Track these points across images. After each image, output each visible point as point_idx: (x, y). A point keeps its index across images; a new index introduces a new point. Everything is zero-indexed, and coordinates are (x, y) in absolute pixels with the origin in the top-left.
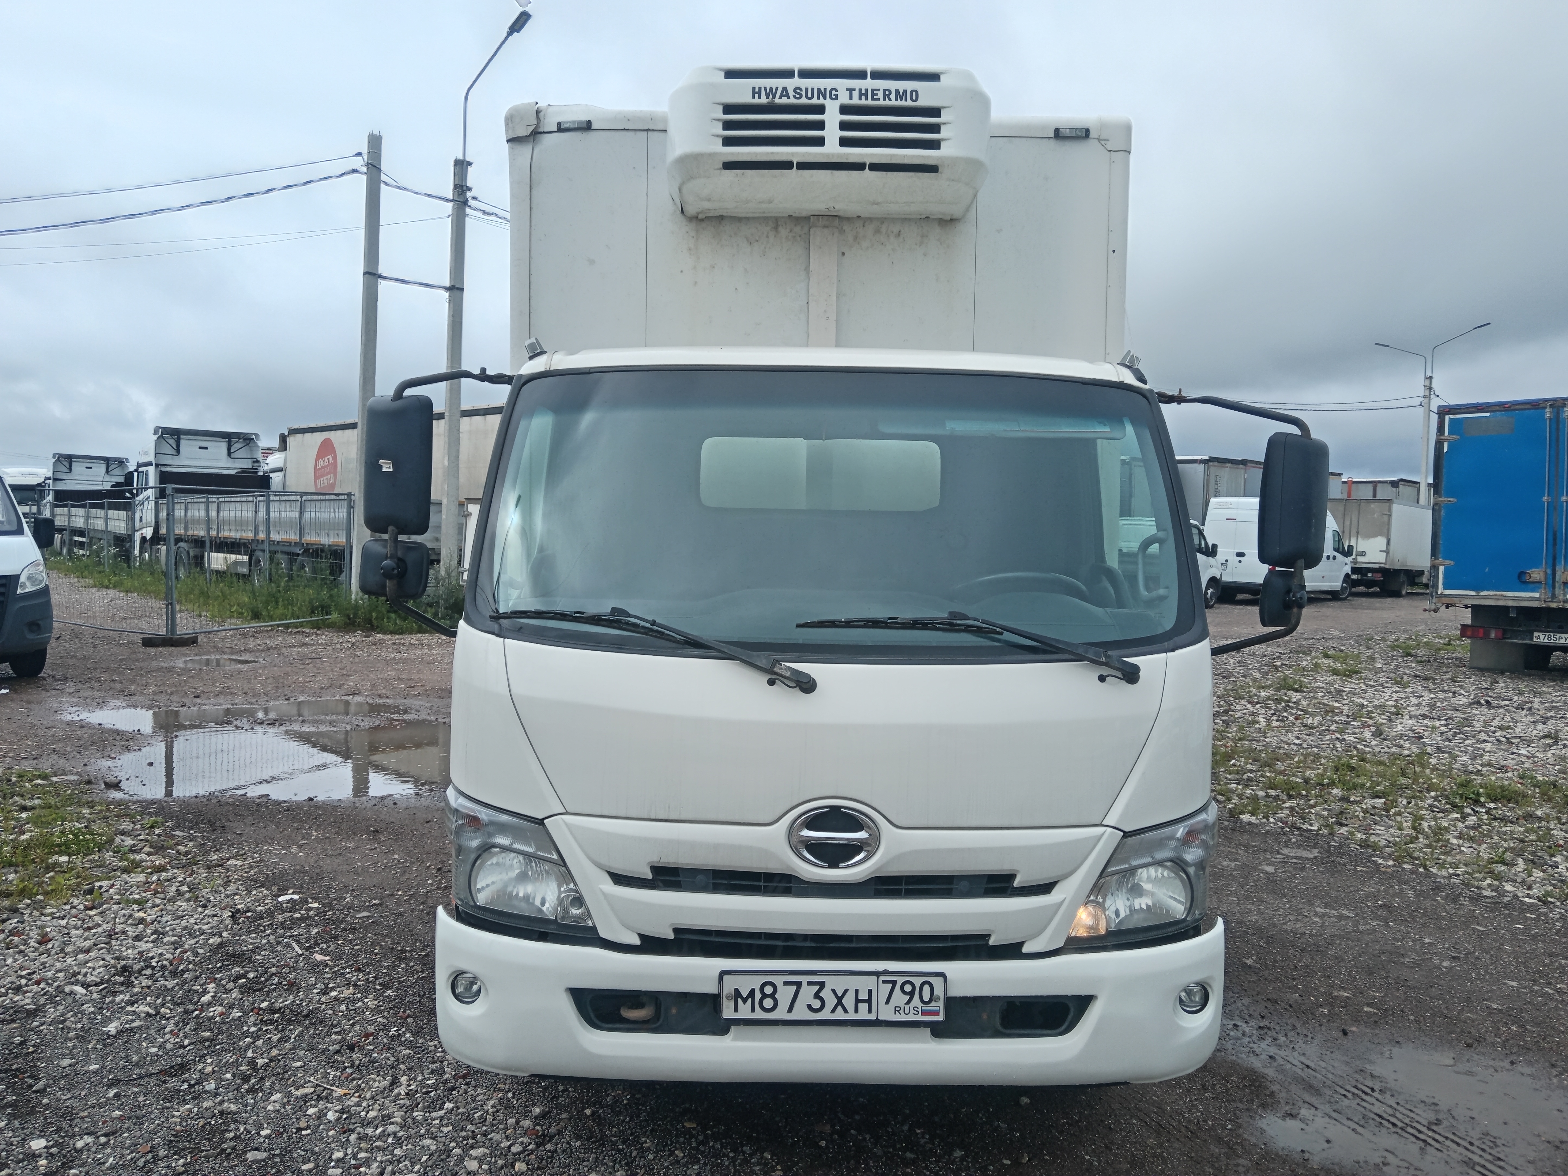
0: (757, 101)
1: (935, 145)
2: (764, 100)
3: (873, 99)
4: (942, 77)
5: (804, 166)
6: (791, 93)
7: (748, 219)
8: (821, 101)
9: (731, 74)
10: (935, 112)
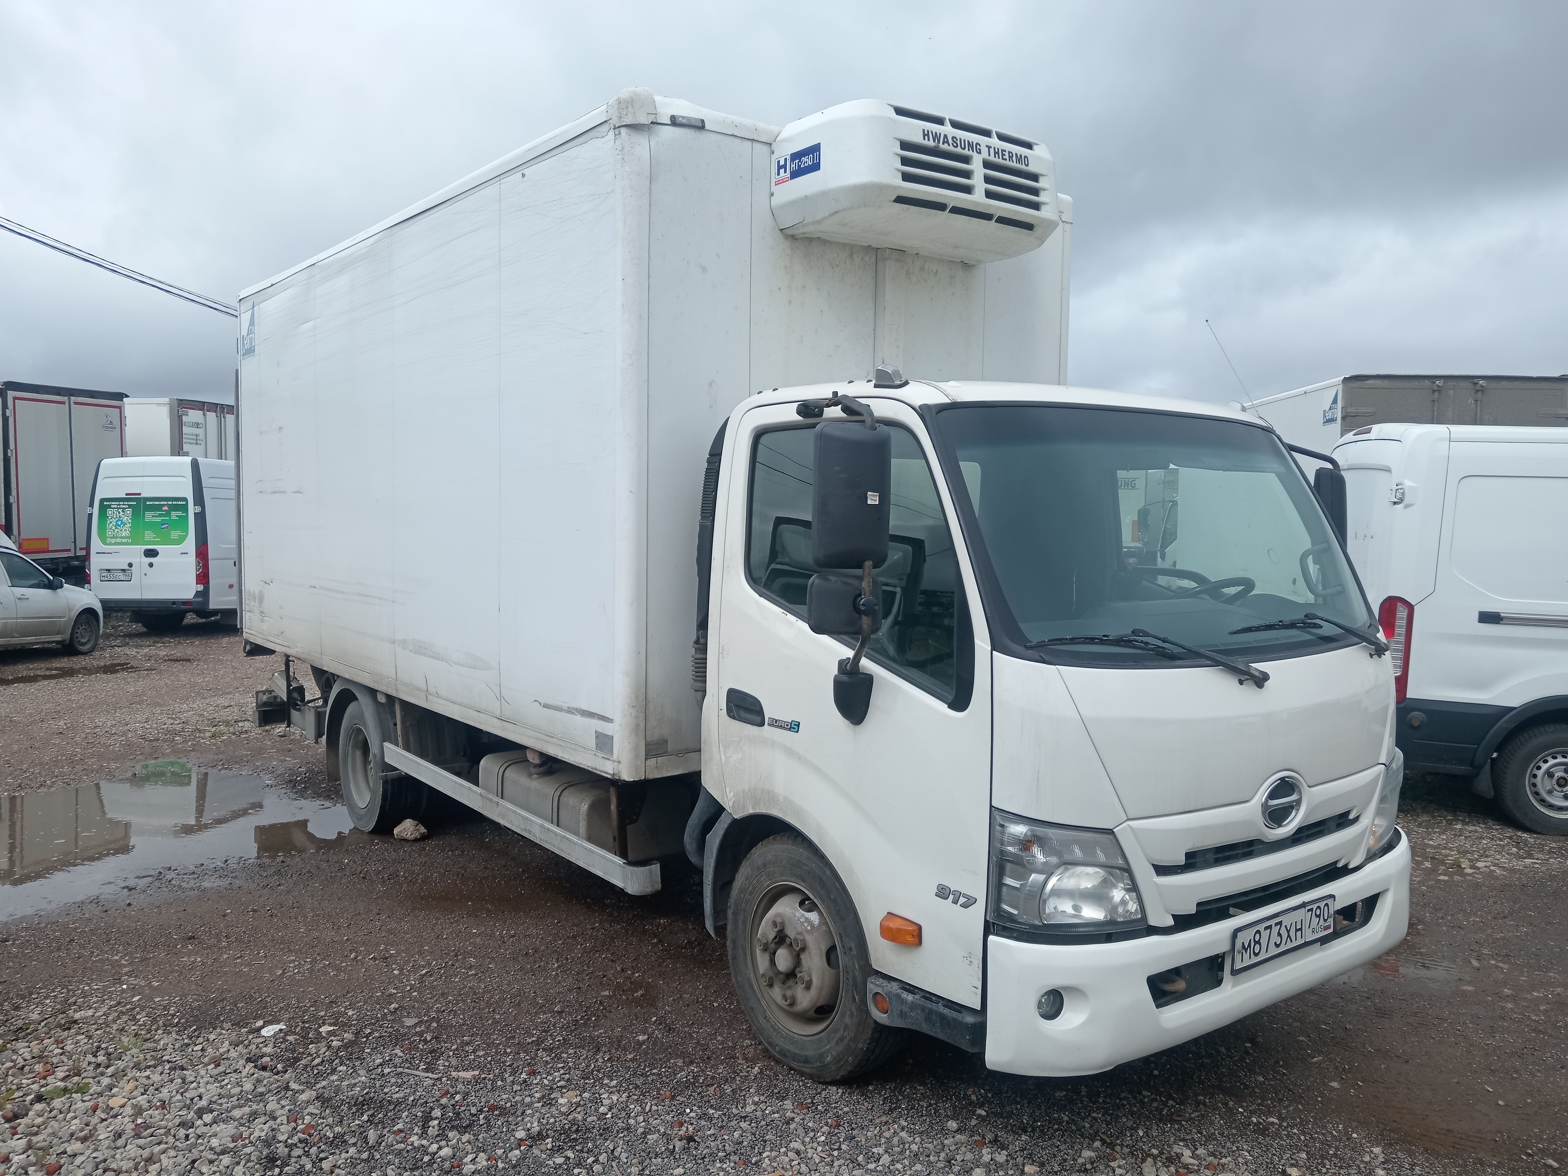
0: (926, 142)
1: (1036, 206)
2: (931, 143)
3: (1003, 159)
4: (1035, 147)
5: (956, 210)
6: (950, 141)
7: (831, 243)
8: (970, 153)
9: (900, 111)
10: (1035, 177)
